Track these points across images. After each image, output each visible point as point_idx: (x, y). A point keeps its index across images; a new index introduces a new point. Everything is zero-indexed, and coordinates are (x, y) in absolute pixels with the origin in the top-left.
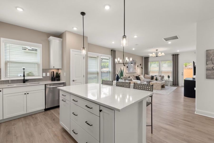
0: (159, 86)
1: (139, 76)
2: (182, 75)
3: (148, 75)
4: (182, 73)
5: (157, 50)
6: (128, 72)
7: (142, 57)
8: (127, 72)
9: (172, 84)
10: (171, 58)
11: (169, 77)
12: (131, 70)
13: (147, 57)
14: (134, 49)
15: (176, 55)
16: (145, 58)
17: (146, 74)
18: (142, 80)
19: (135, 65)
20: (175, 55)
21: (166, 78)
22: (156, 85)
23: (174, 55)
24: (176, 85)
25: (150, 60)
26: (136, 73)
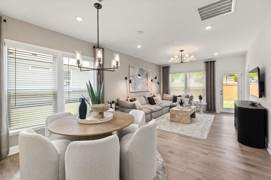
0: (186, 116)
1: (154, 98)
2: (221, 94)
3: (168, 94)
4: (221, 91)
5: (182, 51)
6: (134, 90)
7: (160, 66)
8: (132, 90)
9: (206, 109)
10: (203, 66)
11: (201, 98)
12: (140, 87)
13: (166, 66)
14: (139, 47)
15: (211, 62)
16: (163, 67)
17: (166, 94)
18: (159, 103)
19: (147, 79)
20: (209, 63)
21: (196, 100)
22: (181, 114)
23: (207, 62)
24: (211, 110)
25: (171, 70)
26: (149, 91)
